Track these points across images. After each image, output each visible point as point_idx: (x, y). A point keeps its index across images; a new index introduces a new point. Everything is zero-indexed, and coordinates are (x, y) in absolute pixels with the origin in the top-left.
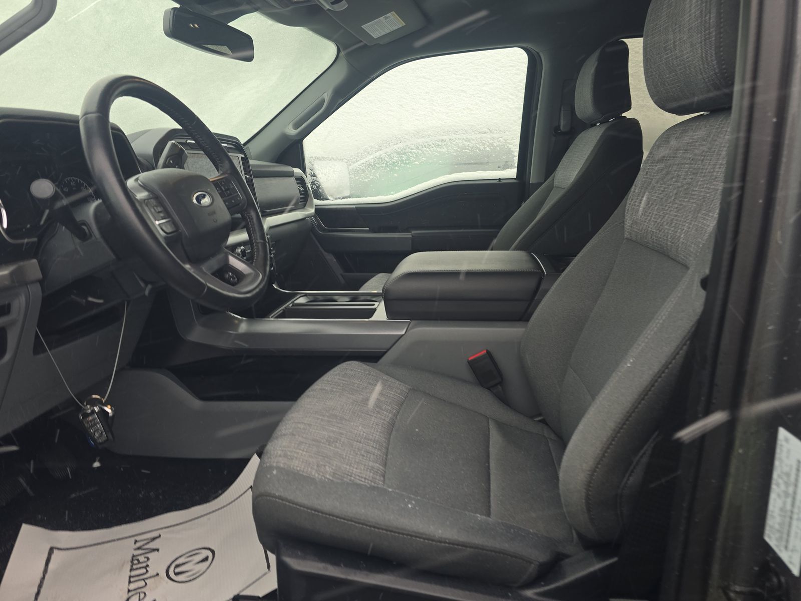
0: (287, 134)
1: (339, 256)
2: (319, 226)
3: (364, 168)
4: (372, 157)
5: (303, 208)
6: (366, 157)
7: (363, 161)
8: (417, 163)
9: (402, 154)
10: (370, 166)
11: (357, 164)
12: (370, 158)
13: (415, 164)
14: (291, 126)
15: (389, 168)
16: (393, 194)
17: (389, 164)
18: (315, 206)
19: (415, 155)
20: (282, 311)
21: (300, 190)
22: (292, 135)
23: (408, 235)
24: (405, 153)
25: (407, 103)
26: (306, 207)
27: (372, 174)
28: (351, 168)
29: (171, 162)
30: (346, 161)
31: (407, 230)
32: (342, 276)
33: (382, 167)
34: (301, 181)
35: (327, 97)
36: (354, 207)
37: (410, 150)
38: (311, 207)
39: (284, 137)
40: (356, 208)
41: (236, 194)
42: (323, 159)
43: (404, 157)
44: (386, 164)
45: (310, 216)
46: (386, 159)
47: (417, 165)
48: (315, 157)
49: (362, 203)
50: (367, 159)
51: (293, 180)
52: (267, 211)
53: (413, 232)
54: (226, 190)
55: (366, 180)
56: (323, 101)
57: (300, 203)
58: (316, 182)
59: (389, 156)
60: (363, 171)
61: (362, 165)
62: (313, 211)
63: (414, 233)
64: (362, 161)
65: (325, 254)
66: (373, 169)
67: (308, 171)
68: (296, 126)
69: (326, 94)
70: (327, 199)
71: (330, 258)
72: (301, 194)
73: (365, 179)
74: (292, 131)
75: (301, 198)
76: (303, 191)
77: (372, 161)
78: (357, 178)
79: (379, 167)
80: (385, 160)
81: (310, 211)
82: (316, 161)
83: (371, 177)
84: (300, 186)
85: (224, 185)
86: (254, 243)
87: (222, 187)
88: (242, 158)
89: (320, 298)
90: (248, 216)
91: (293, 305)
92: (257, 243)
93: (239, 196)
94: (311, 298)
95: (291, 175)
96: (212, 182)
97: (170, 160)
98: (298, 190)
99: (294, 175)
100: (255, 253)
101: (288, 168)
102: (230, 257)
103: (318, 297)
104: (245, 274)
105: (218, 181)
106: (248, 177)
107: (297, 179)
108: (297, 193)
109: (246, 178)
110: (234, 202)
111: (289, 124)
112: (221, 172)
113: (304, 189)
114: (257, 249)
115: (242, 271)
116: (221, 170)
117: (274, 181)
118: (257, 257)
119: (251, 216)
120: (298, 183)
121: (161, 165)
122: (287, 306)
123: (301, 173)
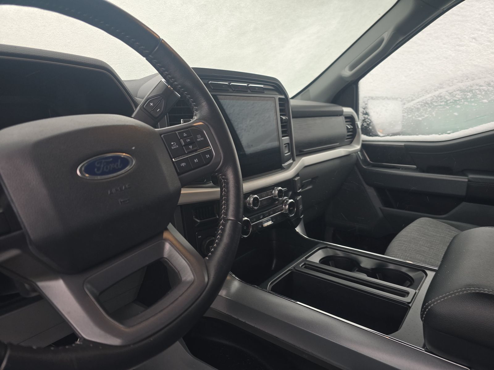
0: (343, 76)
1: (380, 191)
2: (365, 160)
3: (419, 106)
4: (430, 95)
5: (349, 144)
6: (423, 96)
7: (421, 99)
8: (485, 101)
9: (467, 92)
10: (426, 104)
11: (412, 104)
12: (428, 97)
13: (482, 103)
14: (347, 69)
15: (448, 106)
16: (449, 133)
17: (449, 102)
18: (363, 141)
19: (483, 93)
20: (289, 272)
21: (347, 128)
22: (347, 76)
23: (464, 179)
24: (471, 91)
25: (482, 35)
26: (352, 144)
27: (427, 113)
28: (405, 106)
29: (152, 104)
30: (401, 100)
31: (462, 173)
32: (381, 209)
33: (440, 105)
34: (351, 119)
35: (386, 36)
36: (403, 144)
37: (478, 87)
38: (358, 143)
39: (341, 79)
40: (405, 145)
41: (205, 150)
42: (377, 98)
43: (470, 95)
44: (446, 102)
45: (356, 152)
46: (447, 97)
47: (486, 103)
48: (369, 97)
49: (413, 140)
50: (424, 98)
51: (341, 119)
52: (305, 150)
53: (471, 176)
54: (187, 145)
55: (420, 119)
56: (382, 40)
57: (346, 140)
58: (367, 120)
59: (450, 94)
60: (418, 109)
61: (418, 104)
62: (358, 147)
63: (471, 178)
64: (418, 100)
65: (366, 187)
66: (430, 107)
67: (361, 110)
68: (352, 68)
69: (386, 33)
70: (377, 135)
71: (371, 192)
72: (348, 132)
73: (419, 117)
74: (347, 73)
75: (348, 135)
76: (351, 128)
77: (430, 99)
78: (410, 116)
79: (437, 106)
80: (445, 98)
81: (356, 147)
82: (369, 101)
83: (426, 116)
84: (348, 125)
85: (186, 137)
86: (222, 220)
87: (181, 140)
88: (280, 99)
89: (340, 254)
90: (223, 179)
91: (305, 264)
92: (226, 220)
93: (210, 152)
94: (330, 252)
95: (340, 114)
96: (161, 135)
97: (150, 102)
98: (346, 128)
99: (344, 114)
100: (219, 236)
101: (338, 108)
102: (167, 246)
103: (339, 252)
104: (181, 279)
105: (176, 132)
106: (284, 118)
107: (346, 118)
108: (344, 131)
109: (281, 119)
110: (197, 161)
111: (345, 67)
112: (195, 118)
113: (352, 127)
114: (223, 230)
115: (180, 272)
116: (196, 115)
117: (319, 121)
118: (218, 244)
119: (227, 179)
120: (346, 122)
121: (138, 108)
122: (298, 264)
123: (352, 112)
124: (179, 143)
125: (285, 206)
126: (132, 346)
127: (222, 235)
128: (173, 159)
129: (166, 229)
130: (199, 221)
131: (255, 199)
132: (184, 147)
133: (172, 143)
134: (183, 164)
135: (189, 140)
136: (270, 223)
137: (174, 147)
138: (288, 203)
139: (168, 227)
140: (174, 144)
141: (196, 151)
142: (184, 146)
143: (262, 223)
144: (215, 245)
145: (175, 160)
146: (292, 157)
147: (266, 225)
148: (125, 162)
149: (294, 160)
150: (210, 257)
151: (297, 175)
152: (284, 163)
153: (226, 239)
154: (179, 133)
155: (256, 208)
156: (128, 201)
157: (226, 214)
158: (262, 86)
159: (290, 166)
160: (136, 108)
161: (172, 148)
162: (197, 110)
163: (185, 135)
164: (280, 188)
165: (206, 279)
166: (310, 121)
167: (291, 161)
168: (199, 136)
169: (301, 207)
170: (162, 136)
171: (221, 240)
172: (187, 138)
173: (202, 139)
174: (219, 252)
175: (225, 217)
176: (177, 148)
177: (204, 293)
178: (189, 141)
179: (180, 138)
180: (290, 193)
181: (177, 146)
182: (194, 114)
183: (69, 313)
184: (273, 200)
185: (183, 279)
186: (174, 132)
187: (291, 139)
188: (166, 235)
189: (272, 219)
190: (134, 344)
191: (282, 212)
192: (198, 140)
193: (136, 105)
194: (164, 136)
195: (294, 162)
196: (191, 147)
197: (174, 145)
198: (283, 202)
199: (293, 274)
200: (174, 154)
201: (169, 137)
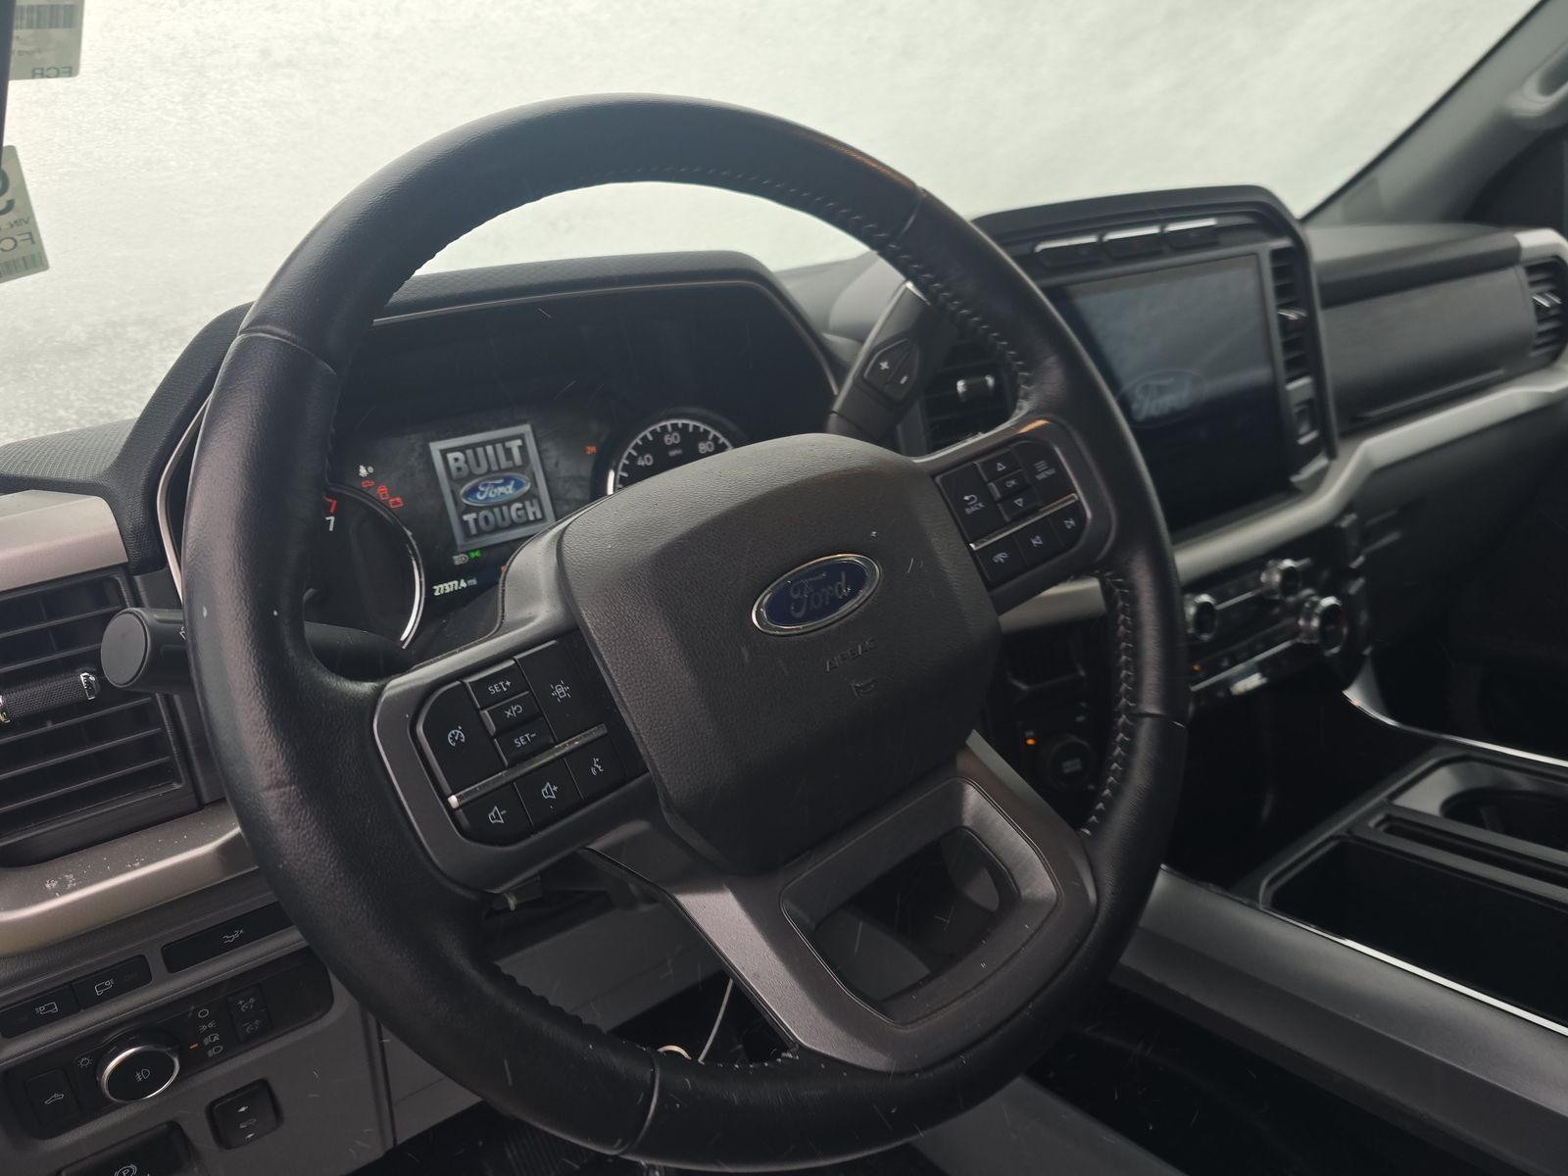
0: (1517, 115)
5: (1545, 367)
14: (1532, 89)
20: (1332, 844)
21: (1538, 306)
22: (1532, 113)
26: (1560, 364)
29: (884, 365)
34: (1552, 272)
39: (1506, 126)
41: (1059, 504)
51: (1515, 277)
52: (1372, 413)
54: (1009, 496)
57: (1533, 353)
68: (1555, 80)
72: (1541, 321)
74: (1534, 103)
75: (1542, 334)
76: (1554, 306)
84: (1541, 294)
85: (1004, 473)
86: (1124, 716)
87: (992, 484)
88: (1276, 254)
89: (1523, 782)
90: (1119, 585)
91: (1388, 818)
92: (1137, 717)
93: (1076, 510)
94: (1484, 777)
95: (1509, 258)
96: (933, 477)
97: (881, 359)
98: (1531, 307)
99: (1524, 256)
100: (1115, 765)
101: (1496, 240)
102: (973, 797)
103: (1515, 777)
104: (1020, 893)
105: (976, 463)
106: (1292, 315)
107: (1531, 269)
108: (1526, 320)
109: (1283, 320)
110: (1040, 543)
111: (1524, 80)
112: (1025, 407)
113: (1557, 301)
114: (1130, 748)
115: (1014, 872)
116: (1026, 397)
117: (1420, 300)
118: (1117, 791)
119: (1132, 587)
120: (1533, 284)
121: (849, 382)
122: (1363, 818)
123: (1558, 246)
124: (985, 495)
125: (1309, 619)
126: (917, 1075)
127: (1127, 764)
128: (972, 545)
129: (964, 747)
130: (1024, 687)
131: (1204, 608)
132: (999, 505)
133: (967, 498)
134: (1000, 557)
135: (1013, 482)
136: (1254, 681)
137: (973, 509)
138: (1318, 610)
139: (969, 742)
140: (972, 499)
141: (1034, 511)
142: (1001, 501)
143: (1227, 683)
144: (1107, 792)
145: (976, 545)
146: (1327, 446)
147: (1243, 686)
148: (856, 577)
149: (1332, 455)
150: (1092, 827)
151: (1348, 508)
152: (1296, 471)
153: (1140, 776)
154: (983, 464)
155: (1206, 637)
156: (873, 686)
157: (1135, 696)
158: (1210, 222)
159: (1320, 477)
160: (840, 384)
161: (968, 511)
162: (1028, 382)
163: (1001, 467)
164: (1288, 563)
165: (1092, 895)
166: (1390, 307)
167: (1321, 462)
168: (1041, 465)
169: (1364, 617)
170: (938, 479)
171: (1124, 778)
172: (1007, 476)
173: (1051, 472)
174: (1123, 816)
175: (1131, 705)
176: (982, 509)
177: (1091, 937)
178: (1014, 486)
179: (986, 479)
180: (1325, 574)
181: (980, 505)
182: (1021, 393)
183: (756, 976)
184: (1264, 603)
185: (1025, 892)
186: (969, 464)
187: (1319, 384)
188: (962, 762)
189: (1261, 668)
190: (926, 1069)
191: (1298, 640)
192: (1040, 477)
193: (840, 370)
194: (942, 480)
195: (1335, 463)
196: (1019, 502)
197: (973, 503)
198: (1297, 610)
199: (1347, 850)
200: (972, 528)
201: (956, 479)
